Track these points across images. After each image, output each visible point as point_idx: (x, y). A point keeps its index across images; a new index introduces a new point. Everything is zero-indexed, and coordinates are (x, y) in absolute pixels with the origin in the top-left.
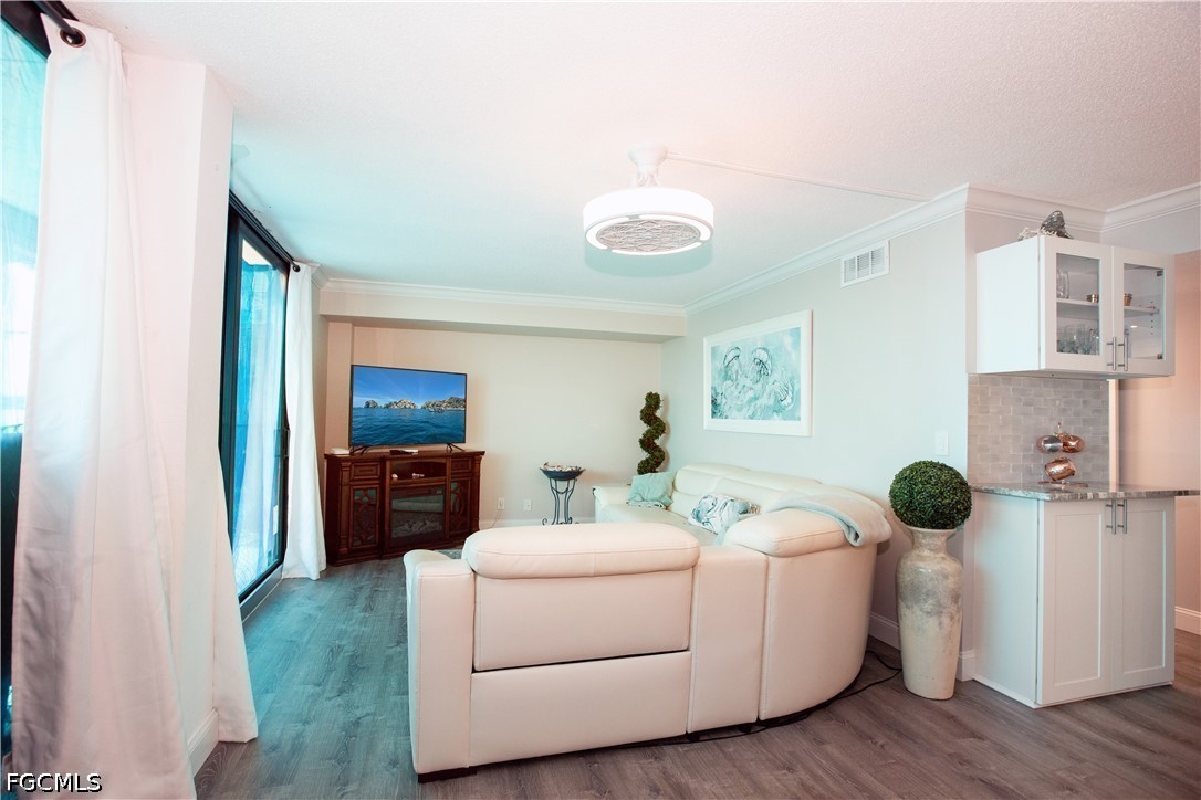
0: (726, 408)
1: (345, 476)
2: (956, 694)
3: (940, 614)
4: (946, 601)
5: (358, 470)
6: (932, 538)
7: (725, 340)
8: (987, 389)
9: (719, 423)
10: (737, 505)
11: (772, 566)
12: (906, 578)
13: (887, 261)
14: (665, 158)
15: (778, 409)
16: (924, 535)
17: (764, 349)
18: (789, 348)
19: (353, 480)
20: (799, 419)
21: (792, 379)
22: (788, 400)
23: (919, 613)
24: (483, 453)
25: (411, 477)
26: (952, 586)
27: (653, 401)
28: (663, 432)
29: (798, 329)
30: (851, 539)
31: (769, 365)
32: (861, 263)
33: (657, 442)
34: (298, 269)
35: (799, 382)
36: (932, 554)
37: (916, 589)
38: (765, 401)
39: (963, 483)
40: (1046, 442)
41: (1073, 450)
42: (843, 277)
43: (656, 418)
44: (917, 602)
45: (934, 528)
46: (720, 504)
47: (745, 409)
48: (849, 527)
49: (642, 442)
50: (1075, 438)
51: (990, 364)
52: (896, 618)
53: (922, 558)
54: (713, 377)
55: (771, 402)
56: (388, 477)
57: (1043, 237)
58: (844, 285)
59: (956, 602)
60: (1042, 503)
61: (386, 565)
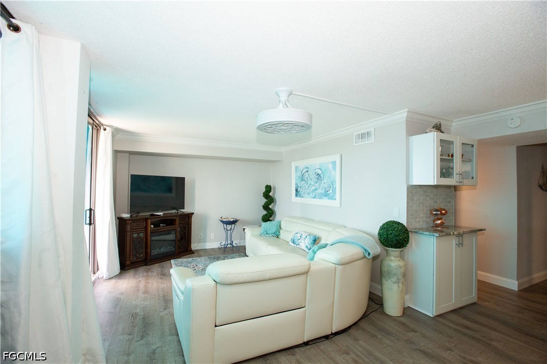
0: (302, 193)
1: (129, 228)
2: (404, 313)
3: (398, 282)
4: (400, 277)
5: (135, 224)
6: (394, 252)
7: (302, 164)
8: (414, 191)
9: (298, 199)
10: (312, 237)
11: (337, 269)
12: (385, 269)
13: (373, 136)
14: (291, 94)
15: (326, 194)
16: (392, 251)
17: (320, 169)
18: (331, 169)
19: (132, 229)
20: (336, 199)
21: (332, 183)
22: (331, 191)
23: (390, 282)
24: (193, 214)
25: (160, 226)
26: (403, 271)
27: (268, 189)
28: (273, 202)
29: (335, 162)
30: (367, 255)
31: (322, 175)
32: (362, 136)
33: (270, 207)
34: (105, 130)
35: (335, 184)
36: (395, 258)
37: (389, 273)
38: (319, 191)
39: (407, 230)
40: (434, 211)
41: (443, 214)
42: (355, 141)
43: (270, 196)
44: (390, 278)
45: (396, 248)
46: (304, 236)
47: (311, 194)
48: (366, 250)
49: (263, 206)
50: (444, 210)
51: (416, 182)
52: (381, 284)
53: (391, 260)
54: (296, 179)
55: (323, 191)
56: (149, 227)
57: (435, 133)
58: (355, 144)
59: (404, 277)
60: (435, 237)
61: (149, 269)
